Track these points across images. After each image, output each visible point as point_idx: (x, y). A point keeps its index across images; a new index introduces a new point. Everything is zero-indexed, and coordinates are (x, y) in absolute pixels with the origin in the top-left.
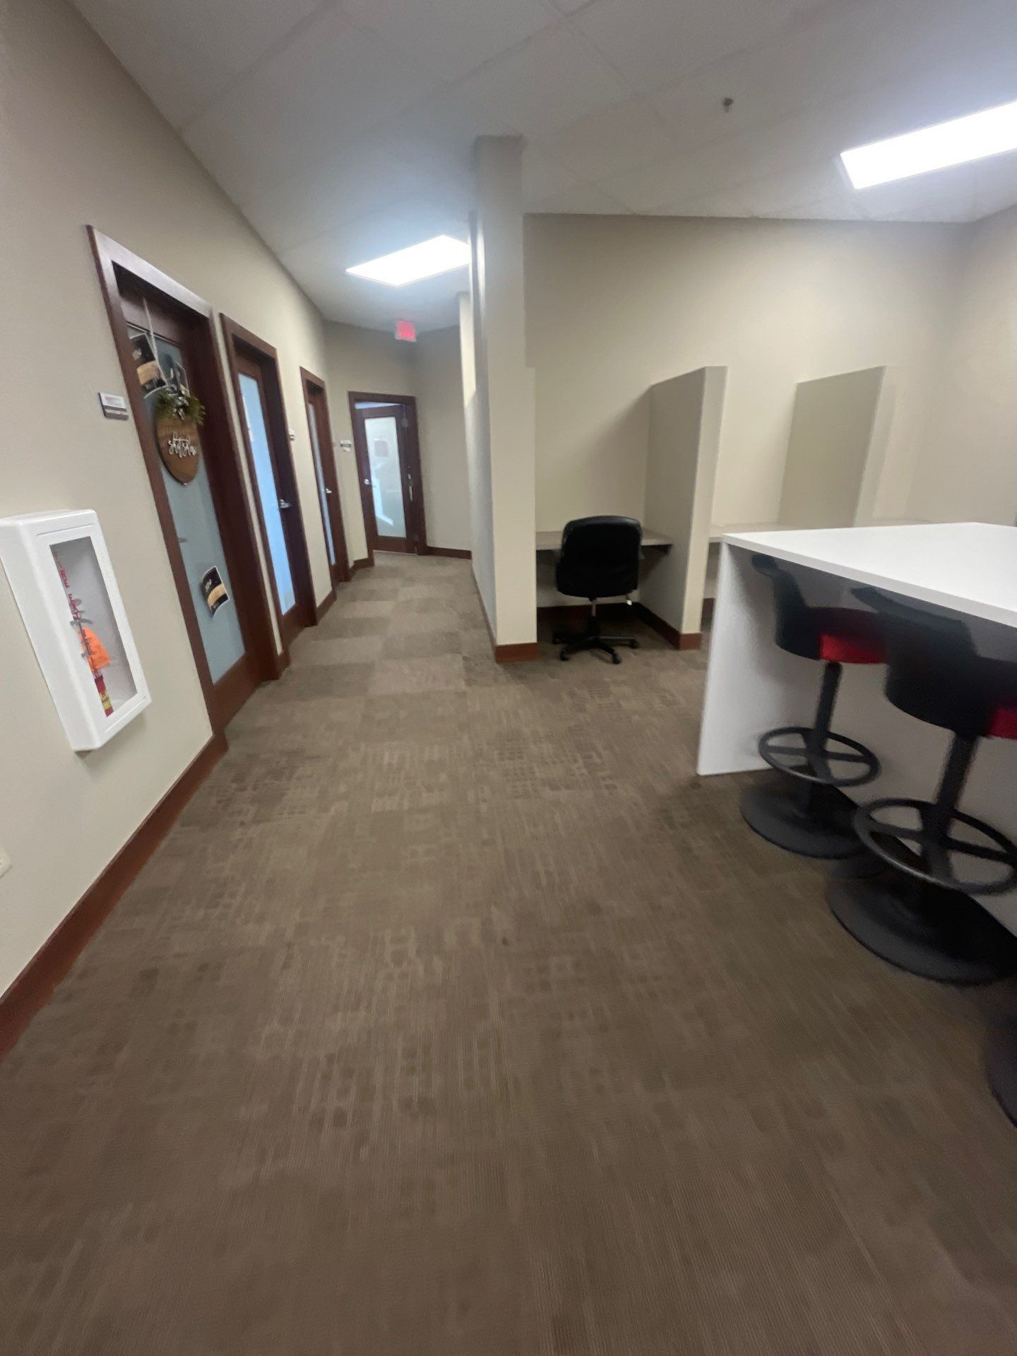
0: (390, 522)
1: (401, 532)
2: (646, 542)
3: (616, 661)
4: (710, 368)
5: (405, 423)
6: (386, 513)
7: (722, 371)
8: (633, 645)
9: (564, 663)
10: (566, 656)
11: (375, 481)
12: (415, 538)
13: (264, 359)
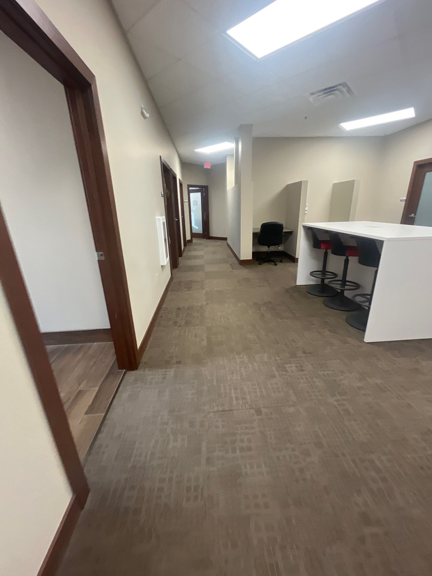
0: (197, 228)
1: (201, 232)
2: (284, 231)
3: (276, 265)
4: (303, 181)
5: (204, 194)
6: (195, 225)
7: (307, 182)
8: (281, 262)
9: (260, 265)
10: (261, 263)
11: (192, 214)
12: (206, 233)
13: (175, 178)
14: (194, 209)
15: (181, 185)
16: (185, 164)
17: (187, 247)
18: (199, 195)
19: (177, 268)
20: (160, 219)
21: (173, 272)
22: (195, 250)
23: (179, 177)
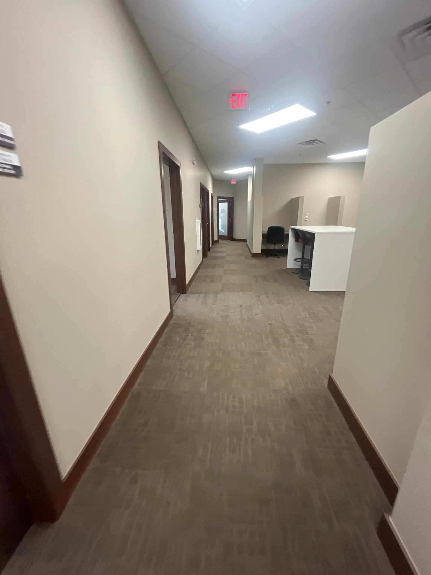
1: (226, 234)
4: (301, 196)
5: (230, 204)
6: (222, 229)
7: (303, 197)
10: (267, 257)
11: (220, 220)
12: (230, 236)
13: (208, 193)
14: (222, 216)
15: (212, 197)
16: (216, 181)
17: (214, 246)
18: (226, 204)
19: (206, 257)
20: (198, 221)
21: (204, 259)
22: (220, 247)
23: (211, 191)
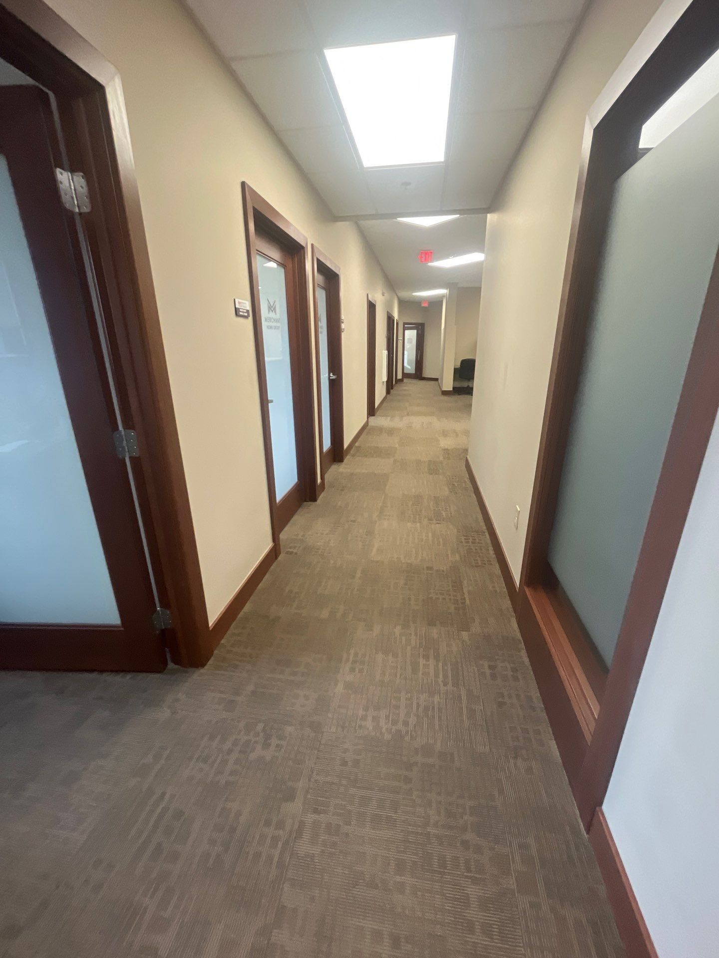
0: (409, 367)
1: (413, 372)
5: (420, 332)
6: (408, 364)
11: (406, 353)
12: (419, 374)
14: (408, 347)
15: (397, 324)
17: (398, 385)
18: (414, 332)
23: (396, 317)
